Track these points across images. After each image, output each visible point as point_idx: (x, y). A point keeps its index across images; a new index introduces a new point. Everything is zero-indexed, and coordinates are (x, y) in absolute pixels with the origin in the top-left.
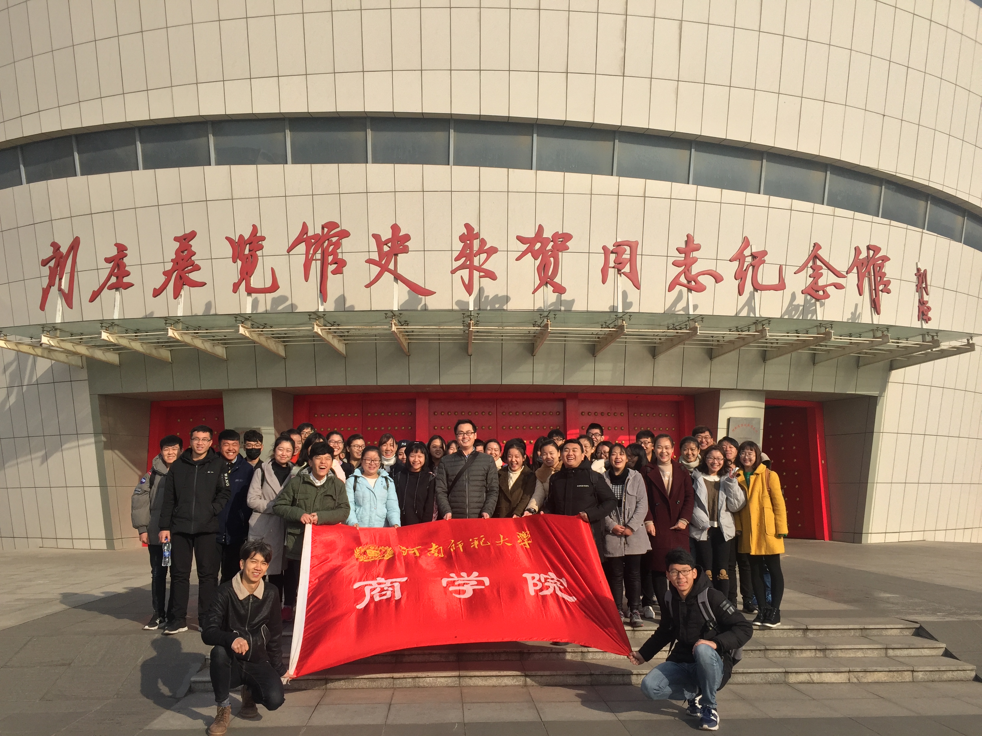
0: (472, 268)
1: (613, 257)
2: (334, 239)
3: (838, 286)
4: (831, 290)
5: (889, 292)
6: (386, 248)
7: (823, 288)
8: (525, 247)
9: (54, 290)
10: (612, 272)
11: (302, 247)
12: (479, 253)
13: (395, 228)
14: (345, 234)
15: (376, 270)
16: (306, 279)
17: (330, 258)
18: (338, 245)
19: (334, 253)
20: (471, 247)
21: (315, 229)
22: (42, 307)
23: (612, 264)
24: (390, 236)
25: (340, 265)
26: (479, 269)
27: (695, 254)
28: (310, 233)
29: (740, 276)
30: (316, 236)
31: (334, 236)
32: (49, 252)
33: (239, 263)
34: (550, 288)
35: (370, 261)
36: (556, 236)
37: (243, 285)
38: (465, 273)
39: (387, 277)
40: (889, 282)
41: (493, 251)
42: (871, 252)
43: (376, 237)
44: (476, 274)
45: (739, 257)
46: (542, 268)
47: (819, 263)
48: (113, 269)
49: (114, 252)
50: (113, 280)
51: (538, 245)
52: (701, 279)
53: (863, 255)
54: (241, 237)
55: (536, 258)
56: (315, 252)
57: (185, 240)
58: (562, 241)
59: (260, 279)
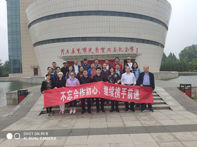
1: (108, 49)
3: (128, 50)
6: (90, 50)
8: (101, 49)
9: (62, 53)
13: (90, 48)
16: (84, 52)
21: (84, 48)
22: (61, 55)
25: (86, 51)
27: (115, 49)
29: (119, 50)
32: (61, 50)
33: (78, 51)
34: (103, 53)
39: (90, 52)
40: (134, 49)
41: (98, 49)
42: (132, 47)
45: (119, 49)
46: (103, 51)
47: (127, 48)
48: (67, 51)
54: (78, 49)
57: (73, 49)
58: (104, 48)
59: (80, 52)
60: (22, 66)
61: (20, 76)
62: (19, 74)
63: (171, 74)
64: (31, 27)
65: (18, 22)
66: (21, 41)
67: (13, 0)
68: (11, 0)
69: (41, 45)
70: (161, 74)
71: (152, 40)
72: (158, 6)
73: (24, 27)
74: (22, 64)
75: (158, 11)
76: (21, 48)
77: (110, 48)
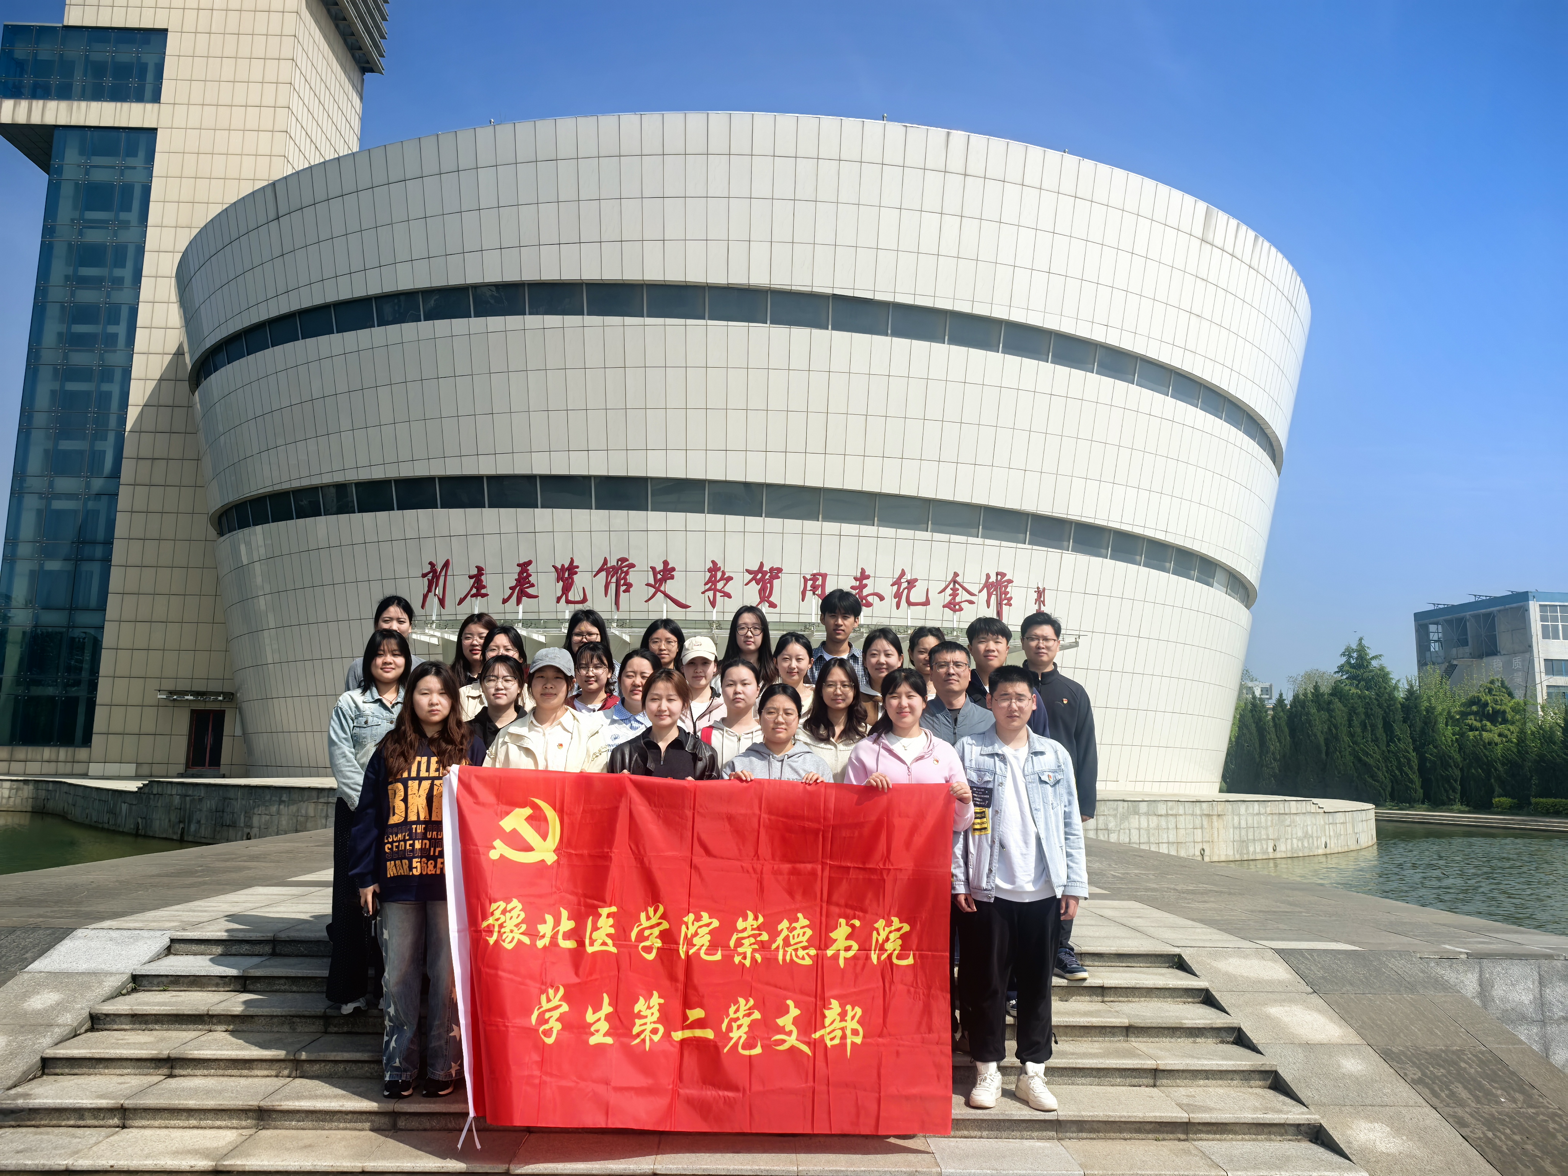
0: (715, 590)
1: (810, 583)
2: (625, 569)
3: (971, 602)
4: (963, 605)
5: (1010, 605)
6: (659, 576)
7: (959, 603)
8: (752, 576)
9: (431, 595)
10: (809, 594)
11: (604, 574)
12: (721, 579)
13: (666, 563)
14: (632, 566)
15: (652, 590)
16: (606, 594)
17: (622, 582)
18: (627, 573)
19: (625, 578)
20: (715, 576)
21: (612, 562)
22: (423, 607)
23: (809, 588)
24: (662, 568)
25: (629, 586)
26: (720, 591)
27: (865, 582)
28: (609, 565)
29: (898, 595)
30: (613, 567)
31: (625, 567)
32: (427, 569)
33: (561, 583)
34: (767, 604)
35: (648, 585)
36: (772, 569)
37: (563, 599)
38: (711, 593)
39: (660, 595)
40: (1011, 598)
41: (730, 579)
42: (999, 577)
43: (653, 569)
44: (718, 594)
45: (897, 582)
46: (762, 591)
47: (957, 586)
48: (474, 583)
49: (474, 572)
50: (474, 591)
51: (760, 575)
52: (870, 599)
53: (993, 579)
54: (563, 566)
55: (758, 584)
56: (612, 577)
57: (524, 567)
58: (776, 573)
59: (575, 594)
60: (93, 686)
61: (68, 768)
62: (63, 753)
63: (1318, 817)
64: (213, 376)
65: (115, 336)
66: (119, 484)
67: (99, 176)
68: (87, 173)
69: (273, 525)
70: (1236, 819)
71: (1160, 536)
72: (1205, 278)
73: (161, 380)
74: (98, 673)
75: (1203, 321)
76: (112, 543)
77: (822, 571)
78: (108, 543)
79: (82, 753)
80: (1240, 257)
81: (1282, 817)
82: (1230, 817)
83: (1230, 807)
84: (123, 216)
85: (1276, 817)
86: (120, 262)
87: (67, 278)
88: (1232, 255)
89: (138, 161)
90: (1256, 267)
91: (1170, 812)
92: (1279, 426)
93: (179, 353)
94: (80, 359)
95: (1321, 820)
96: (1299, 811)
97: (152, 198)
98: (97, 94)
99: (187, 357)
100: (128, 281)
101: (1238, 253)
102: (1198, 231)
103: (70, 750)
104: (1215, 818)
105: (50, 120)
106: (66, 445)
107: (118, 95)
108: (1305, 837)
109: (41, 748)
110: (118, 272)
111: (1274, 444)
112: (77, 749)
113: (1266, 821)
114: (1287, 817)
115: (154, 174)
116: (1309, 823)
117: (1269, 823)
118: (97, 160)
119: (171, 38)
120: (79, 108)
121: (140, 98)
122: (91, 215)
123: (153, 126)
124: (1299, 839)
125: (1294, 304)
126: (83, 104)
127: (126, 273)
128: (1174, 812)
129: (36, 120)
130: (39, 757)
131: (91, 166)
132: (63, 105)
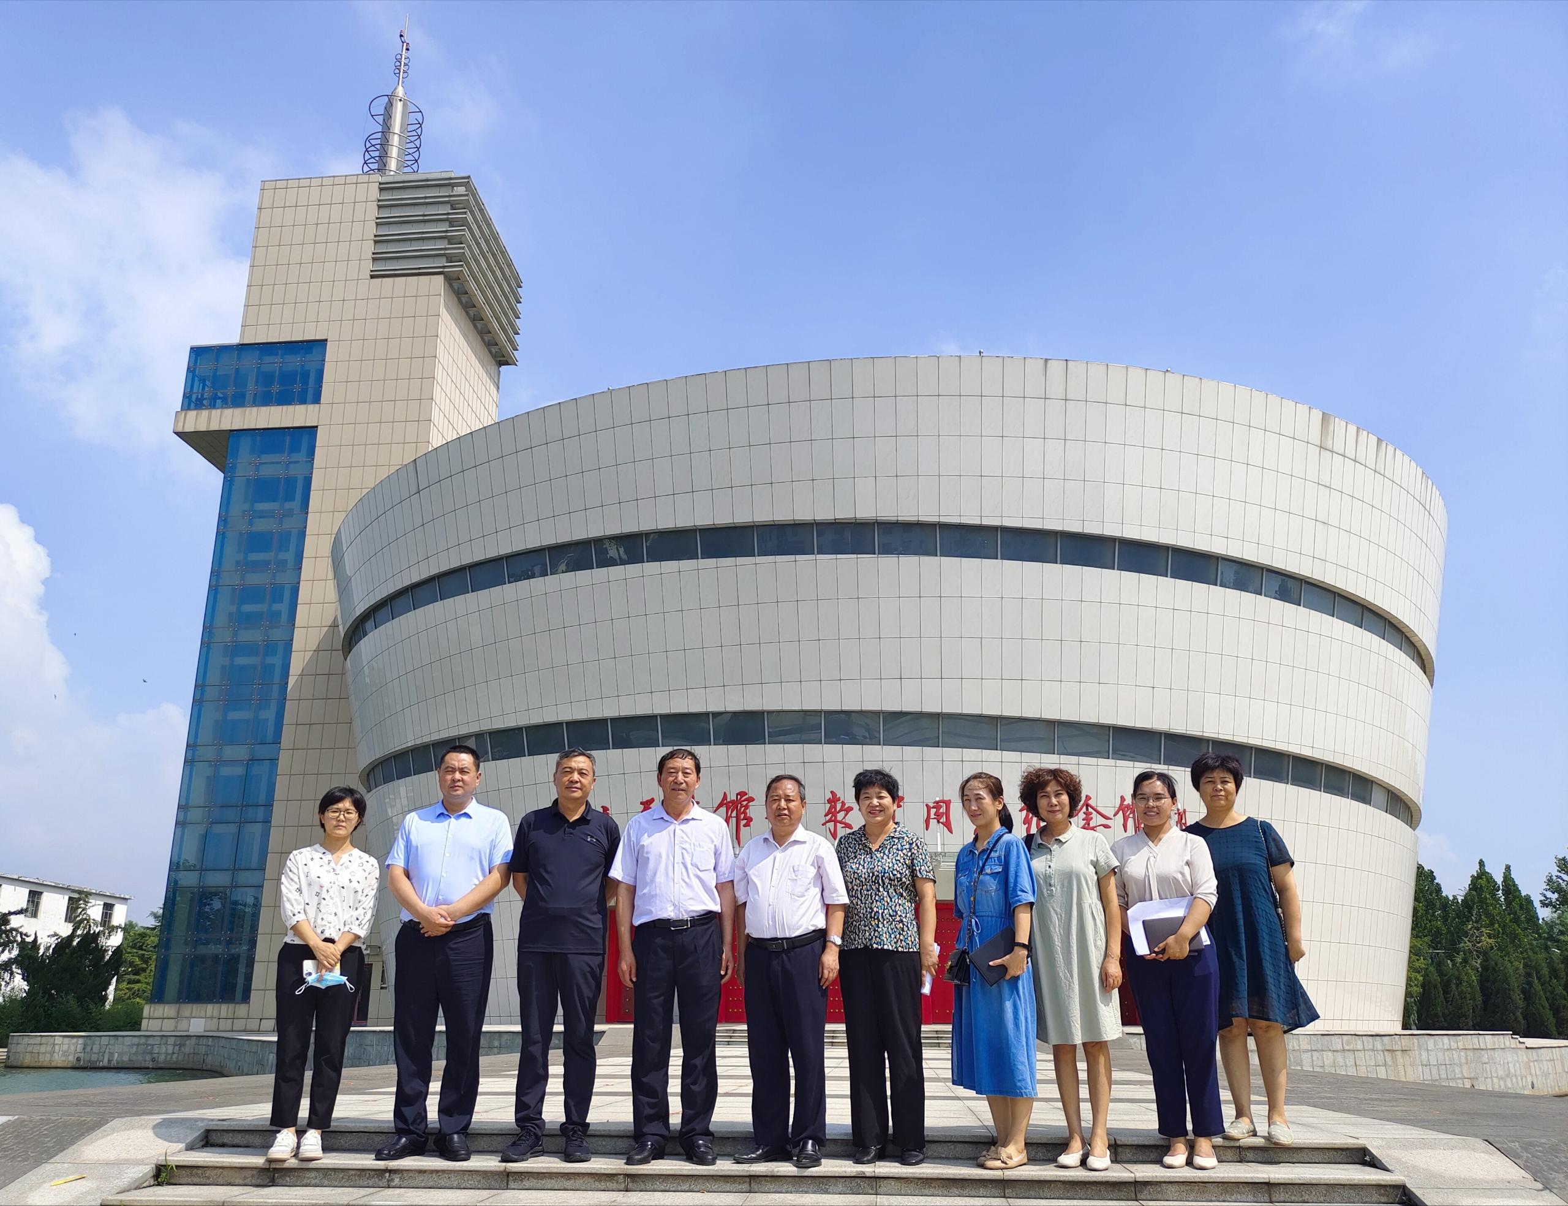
0: (836, 822)
2: (745, 803)
10: (933, 822)
11: (724, 809)
12: (841, 810)
14: (751, 799)
17: (742, 816)
18: (747, 807)
19: (745, 813)
20: (835, 807)
21: (732, 797)
23: (932, 816)
25: (749, 820)
26: (841, 822)
28: (729, 800)
30: (732, 802)
31: (744, 801)
38: (831, 825)
44: (839, 825)
56: (732, 812)
62: (225, 1009)
63: (1519, 1052)
64: (362, 642)
65: (279, 613)
66: (280, 749)
67: (267, 472)
68: (257, 469)
69: (414, 778)
70: (1424, 1054)
71: (1306, 752)
72: (1328, 485)
73: (317, 651)
74: (257, 931)
75: (1331, 529)
76: (272, 806)
77: (946, 798)
78: (269, 805)
79: (242, 1010)
80: (1364, 463)
81: (1477, 1053)
82: (1417, 1053)
83: (1415, 1041)
84: (288, 505)
85: (1470, 1053)
86: (283, 545)
87: (238, 563)
88: (1355, 461)
89: (301, 457)
90: (1382, 472)
91: (1347, 1047)
92: (1426, 635)
93: (335, 625)
94: (249, 636)
95: (1523, 1056)
96: (1497, 1046)
97: (312, 488)
98: (266, 399)
99: (341, 628)
100: (291, 564)
101: (1361, 458)
102: (1316, 438)
103: (231, 1006)
104: (1399, 1053)
105: (226, 426)
106: (233, 715)
107: (284, 399)
108: (1508, 1076)
109: (205, 1005)
110: (282, 556)
111: (1422, 653)
112: (237, 1006)
113: (1459, 1056)
114: (1483, 1052)
115: (315, 466)
116: (1510, 1059)
117: (1463, 1060)
118: (266, 458)
119: (329, 346)
120: (251, 413)
121: (303, 401)
122: (260, 506)
123: (315, 424)
124: (1500, 1078)
125: (1428, 508)
126: (255, 409)
127: (289, 556)
128: (1351, 1047)
129: (214, 427)
130: (203, 1014)
131: (260, 463)
132: (238, 411)
